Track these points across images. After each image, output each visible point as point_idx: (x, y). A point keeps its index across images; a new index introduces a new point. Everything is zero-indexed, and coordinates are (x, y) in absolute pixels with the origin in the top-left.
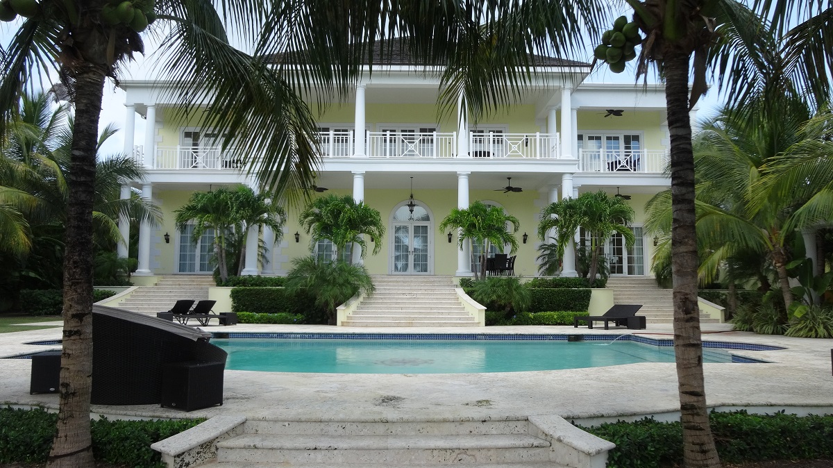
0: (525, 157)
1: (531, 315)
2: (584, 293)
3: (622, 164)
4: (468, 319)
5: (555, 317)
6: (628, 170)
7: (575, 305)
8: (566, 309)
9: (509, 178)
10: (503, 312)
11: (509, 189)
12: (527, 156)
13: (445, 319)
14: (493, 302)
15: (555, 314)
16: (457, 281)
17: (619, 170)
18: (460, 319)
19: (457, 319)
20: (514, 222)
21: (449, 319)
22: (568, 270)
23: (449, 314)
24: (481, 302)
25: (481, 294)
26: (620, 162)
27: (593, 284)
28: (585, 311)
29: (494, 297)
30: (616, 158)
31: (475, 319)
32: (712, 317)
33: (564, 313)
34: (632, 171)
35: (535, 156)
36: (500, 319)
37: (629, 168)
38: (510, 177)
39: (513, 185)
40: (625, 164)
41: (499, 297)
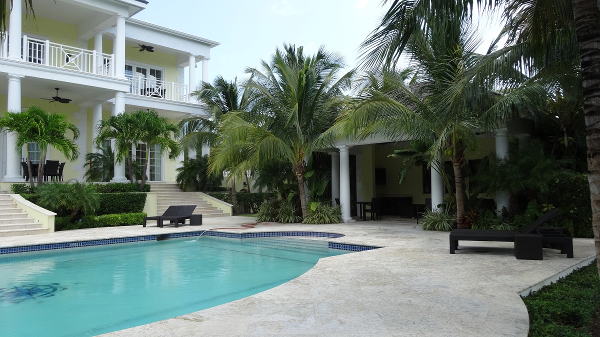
0: (81, 71)
1: (97, 218)
2: (141, 197)
3: (155, 91)
4: (34, 226)
5: (120, 218)
6: (160, 97)
7: (133, 207)
8: (128, 211)
9: (57, 89)
10: (69, 217)
11: (57, 99)
12: (84, 70)
13: (7, 227)
14: (62, 207)
15: (119, 216)
16: (8, 187)
17: (152, 96)
18: (26, 226)
19: (21, 227)
20: (73, 130)
21: (11, 227)
22: (119, 176)
23: (10, 222)
24: (49, 208)
25: (48, 199)
26: (153, 89)
27: (143, 189)
28: (141, 212)
29: (64, 203)
30: (151, 85)
31: (43, 226)
32: (224, 212)
33: (128, 215)
34: (163, 98)
35: (92, 71)
36: (67, 224)
37: (160, 95)
38: (57, 87)
39: (62, 95)
40: (158, 92)
41: (68, 202)
